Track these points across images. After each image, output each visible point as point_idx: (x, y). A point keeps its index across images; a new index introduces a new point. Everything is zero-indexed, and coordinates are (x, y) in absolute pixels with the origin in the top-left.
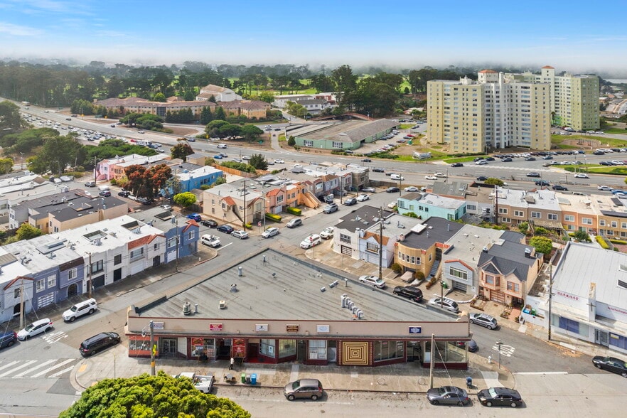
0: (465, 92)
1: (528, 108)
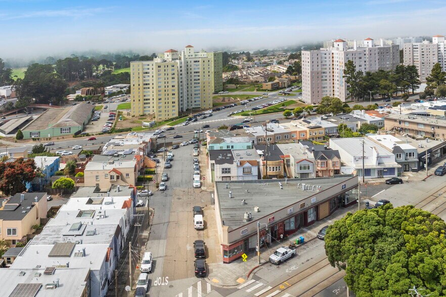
0: (166, 68)
1: (198, 78)
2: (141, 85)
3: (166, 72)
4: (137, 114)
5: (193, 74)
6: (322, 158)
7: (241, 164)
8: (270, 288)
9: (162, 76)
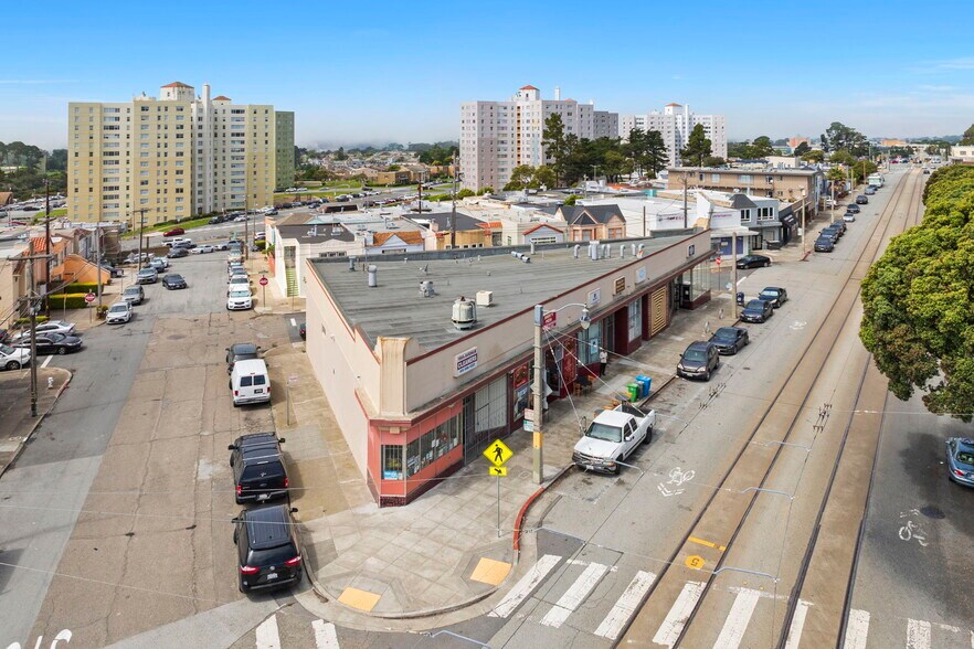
0: (162, 113)
1: (242, 146)
2: (97, 154)
3: (162, 123)
5: (229, 138)
6: (585, 221)
7: (375, 240)
8: (646, 579)
9: (152, 130)
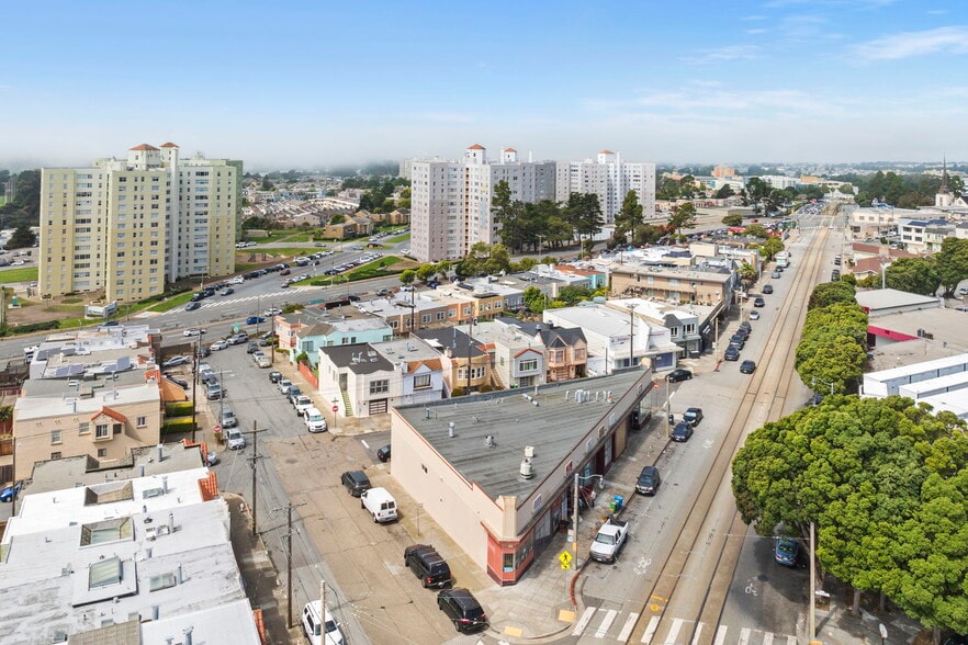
0: (139, 183)
1: (205, 209)
3: (138, 193)
4: (56, 291)
5: (193, 201)
6: (558, 344)
7: (409, 369)
8: (634, 616)
9: (129, 201)
